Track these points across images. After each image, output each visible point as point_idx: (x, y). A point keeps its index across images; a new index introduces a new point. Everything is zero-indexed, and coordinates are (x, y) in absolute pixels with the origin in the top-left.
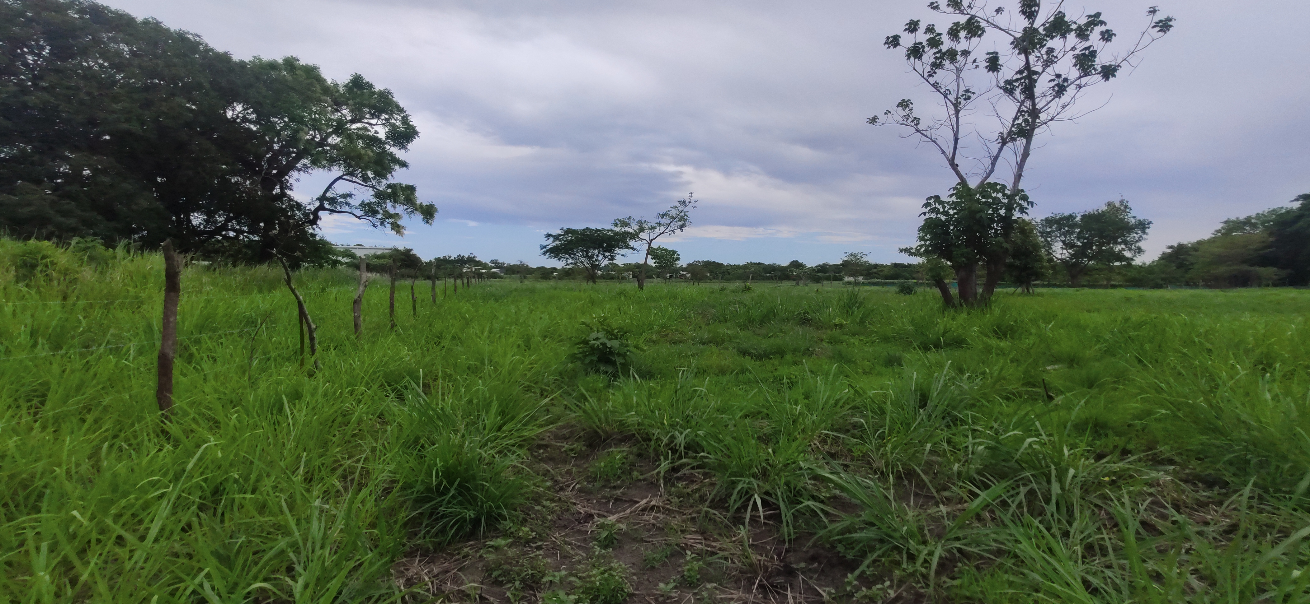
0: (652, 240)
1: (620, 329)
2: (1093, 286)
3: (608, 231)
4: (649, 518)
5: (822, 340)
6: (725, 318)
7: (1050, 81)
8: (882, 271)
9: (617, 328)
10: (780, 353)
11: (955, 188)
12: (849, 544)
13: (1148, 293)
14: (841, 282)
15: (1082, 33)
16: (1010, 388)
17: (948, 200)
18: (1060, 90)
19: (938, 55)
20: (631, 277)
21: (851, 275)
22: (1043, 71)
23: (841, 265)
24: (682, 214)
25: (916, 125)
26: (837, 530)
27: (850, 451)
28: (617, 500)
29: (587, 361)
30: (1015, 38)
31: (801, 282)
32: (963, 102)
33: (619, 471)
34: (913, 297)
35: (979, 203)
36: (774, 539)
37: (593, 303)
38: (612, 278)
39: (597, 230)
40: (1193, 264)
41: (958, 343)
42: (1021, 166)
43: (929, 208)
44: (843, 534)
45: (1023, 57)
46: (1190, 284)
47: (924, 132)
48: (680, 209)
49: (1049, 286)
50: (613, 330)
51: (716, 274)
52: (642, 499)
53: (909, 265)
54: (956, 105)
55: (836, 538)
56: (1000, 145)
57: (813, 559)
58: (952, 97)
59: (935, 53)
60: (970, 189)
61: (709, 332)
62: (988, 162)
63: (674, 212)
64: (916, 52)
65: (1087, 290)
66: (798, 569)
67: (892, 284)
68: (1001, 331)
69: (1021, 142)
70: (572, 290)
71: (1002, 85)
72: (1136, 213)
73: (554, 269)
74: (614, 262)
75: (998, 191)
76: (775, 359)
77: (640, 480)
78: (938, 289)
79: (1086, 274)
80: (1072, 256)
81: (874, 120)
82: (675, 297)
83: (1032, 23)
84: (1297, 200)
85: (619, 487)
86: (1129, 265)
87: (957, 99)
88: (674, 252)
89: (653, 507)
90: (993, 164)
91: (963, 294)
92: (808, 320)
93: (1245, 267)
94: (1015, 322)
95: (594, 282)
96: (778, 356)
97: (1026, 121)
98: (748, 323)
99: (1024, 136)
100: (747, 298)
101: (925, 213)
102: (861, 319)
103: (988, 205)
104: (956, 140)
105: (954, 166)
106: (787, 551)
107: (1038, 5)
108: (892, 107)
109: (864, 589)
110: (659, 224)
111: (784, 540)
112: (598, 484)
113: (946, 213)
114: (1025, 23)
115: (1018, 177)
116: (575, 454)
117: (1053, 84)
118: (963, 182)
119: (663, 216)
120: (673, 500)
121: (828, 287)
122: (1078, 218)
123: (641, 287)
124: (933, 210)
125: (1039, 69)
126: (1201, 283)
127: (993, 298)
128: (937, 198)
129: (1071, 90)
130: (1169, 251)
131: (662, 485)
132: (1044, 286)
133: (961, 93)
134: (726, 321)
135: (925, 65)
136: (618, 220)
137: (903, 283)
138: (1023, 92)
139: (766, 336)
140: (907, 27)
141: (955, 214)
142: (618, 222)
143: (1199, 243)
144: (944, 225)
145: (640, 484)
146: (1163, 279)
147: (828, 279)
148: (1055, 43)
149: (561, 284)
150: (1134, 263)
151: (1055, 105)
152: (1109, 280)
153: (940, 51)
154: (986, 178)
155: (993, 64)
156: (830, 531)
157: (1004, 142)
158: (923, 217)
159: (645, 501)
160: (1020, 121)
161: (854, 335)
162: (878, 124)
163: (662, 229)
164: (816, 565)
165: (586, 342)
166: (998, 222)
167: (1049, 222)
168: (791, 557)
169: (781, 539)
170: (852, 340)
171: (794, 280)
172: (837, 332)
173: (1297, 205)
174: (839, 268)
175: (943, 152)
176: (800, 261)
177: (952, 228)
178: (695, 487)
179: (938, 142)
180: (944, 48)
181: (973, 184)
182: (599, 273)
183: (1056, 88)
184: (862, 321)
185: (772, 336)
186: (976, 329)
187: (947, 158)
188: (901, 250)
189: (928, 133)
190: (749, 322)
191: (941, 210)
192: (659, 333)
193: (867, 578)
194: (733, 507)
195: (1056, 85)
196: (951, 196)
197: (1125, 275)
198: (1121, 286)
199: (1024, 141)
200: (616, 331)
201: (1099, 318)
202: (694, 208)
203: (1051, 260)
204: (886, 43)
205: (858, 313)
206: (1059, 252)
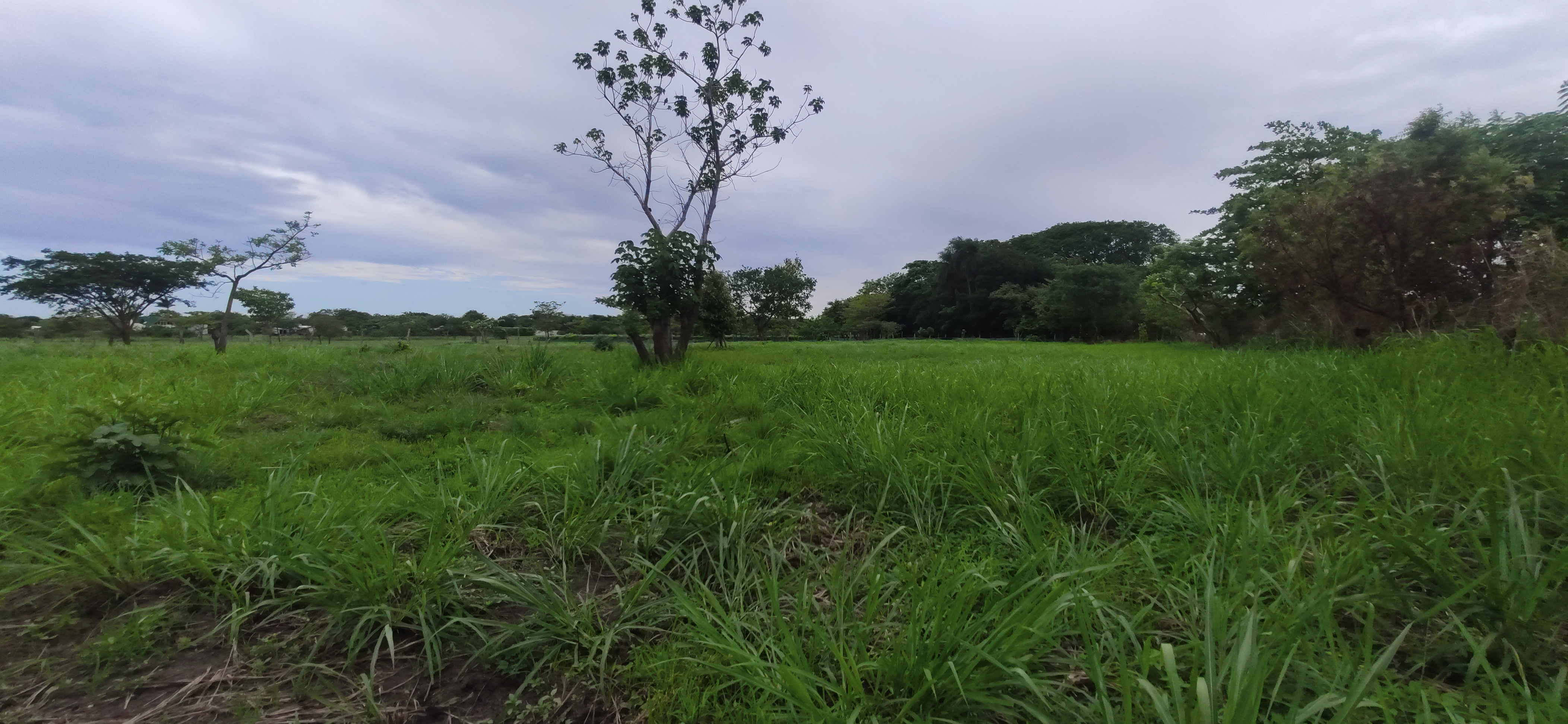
0: (239, 278)
1: (162, 416)
2: (775, 339)
3: (153, 259)
4: (205, 703)
5: (499, 410)
6: (364, 389)
7: (732, 136)
8: (578, 324)
9: (156, 415)
10: (442, 430)
11: (647, 235)
12: (514, 657)
13: (814, 345)
14: (531, 338)
15: (756, 95)
16: (697, 446)
17: (641, 246)
18: (740, 146)
19: (630, 87)
20: (205, 332)
21: (542, 330)
22: (726, 125)
23: (531, 316)
24: (293, 242)
25: (608, 160)
26: (498, 644)
27: (525, 542)
28: (140, 692)
29: (89, 472)
30: (700, 87)
31: (479, 339)
32: (655, 142)
33: (148, 644)
34: (608, 354)
35: (671, 252)
36: (415, 678)
37: (115, 374)
38: (167, 334)
39: (129, 257)
40: (845, 319)
41: (652, 403)
42: (709, 216)
43: (623, 254)
44: (506, 647)
45: (707, 106)
46: (844, 337)
47: (616, 169)
48: (290, 233)
49: (741, 339)
50: (148, 419)
51: (358, 328)
52: (194, 677)
53: (609, 318)
54: (648, 144)
55: (496, 654)
56: (690, 193)
57: (468, 688)
58: (644, 135)
59: (627, 84)
60: (662, 236)
61: (337, 409)
62: (679, 209)
63: (279, 238)
64: (606, 77)
65: (770, 343)
66: (446, 709)
67: (590, 339)
68: (693, 388)
69: (708, 193)
70: (72, 354)
71: (690, 131)
72: (806, 272)
73: (35, 320)
74: (171, 309)
75: (687, 241)
76: (435, 439)
77: (191, 649)
78: (633, 345)
79: (770, 327)
80: (759, 310)
81: (562, 148)
82: (284, 361)
83: (714, 74)
84: (906, 267)
85: (147, 670)
86: (801, 319)
87: (649, 138)
88: (283, 297)
89: (215, 684)
90: (685, 213)
91: (658, 350)
92: (482, 385)
93: (877, 322)
94: (706, 377)
95: (127, 341)
96: (438, 434)
97: (711, 171)
98: (398, 395)
99: (710, 187)
100: (399, 360)
101: (617, 260)
102: (548, 382)
103: (681, 256)
104: (649, 182)
105: (648, 211)
106: (433, 688)
107: (718, 58)
108: (583, 137)
109: (529, 706)
110: (253, 255)
111: (429, 676)
112: (98, 676)
113: (638, 260)
114: (708, 73)
115: (707, 228)
116: (50, 635)
117: (733, 139)
118: (656, 229)
119: (259, 242)
120: (253, 666)
121: (515, 344)
122: (763, 274)
123: (220, 348)
124: (626, 257)
125: (723, 123)
126: (851, 336)
127: (687, 352)
128: (630, 244)
129: (749, 147)
130: (830, 306)
131: (235, 648)
132: (736, 340)
133: (652, 133)
134: (366, 393)
135: (616, 94)
136: (172, 244)
137: (599, 338)
138: (708, 141)
139: (425, 410)
140: (597, 47)
141: (649, 262)
142: (172, 247)
143: (849, 300)
144: (638, 274)
145: (190, 654)
146: (826, 333)
147: (514, 333)
148: (734, 99)
149: (47, 345)
150: (805, 318)
151: (736, 160)
152: (787, 333)
153: (631, 83)
154: (678, 226)
155: (682, 108)
156: (490, 647)
157: (694, 191)
158: (616, 265)
159: (198, 679)
160: (706, 171)
161: (538, 401)
162: (567, 153)
163: (258, 262)
164: (471, 695)
165: (86, 443)
166: (689, 274)
167: (740, 275)
168: (438, 695)
169: (426, 675)
170: (536, 408)
171: (471, 335)
172: (518, 399)
173: (906, 271)
174: (529, 321)
175: (636, 194)
176: (479, 312)
177: (646, 277)
178: (292, 637)
179: (631, 182)
180: (637, 81)
181: (666, 231)
182: (139, 326)
183: (736, 144)
184: (549, 385)
185: (432, 409)
186: (669, 386)
187: (640, 201)
188: (598, 300)
189: (620, 171)
190: (401, 392)
191: (635, 257)
192: (249, 416)
193: (534, 691)
194: (353, 649)
195: (736, 140)
196: (644, 242)
197: (799, 328)
198: (796, 339)
199: (711, 192)
200: (154, 419)
201: (773, 370)
202: (314, 234)
203: (742, 314)
204: (575, 61)
205: (545, 375)
206: (749, 306)
